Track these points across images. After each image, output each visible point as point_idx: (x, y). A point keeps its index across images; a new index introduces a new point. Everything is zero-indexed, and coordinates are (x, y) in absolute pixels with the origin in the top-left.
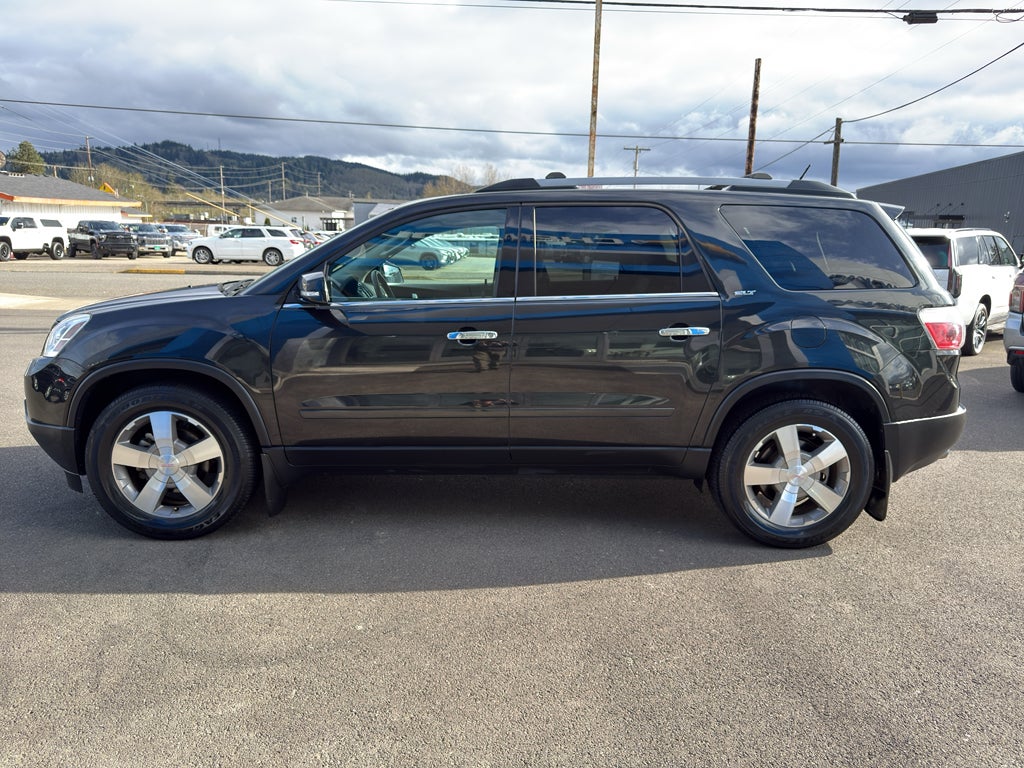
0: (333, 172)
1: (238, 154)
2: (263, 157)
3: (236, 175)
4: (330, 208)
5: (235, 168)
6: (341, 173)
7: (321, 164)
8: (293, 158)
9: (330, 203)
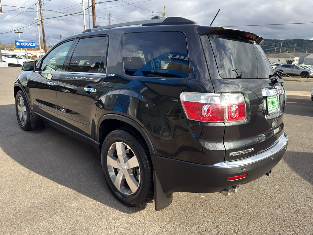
0: (304, 44)
1: (270, 39)
2: (278, 40)
3: (268, 46)
4: (294, 56)
5: (268, 44)
6: (307, 44)
7: (299, 41)
8: (289, 40)
9: (294, 55)
